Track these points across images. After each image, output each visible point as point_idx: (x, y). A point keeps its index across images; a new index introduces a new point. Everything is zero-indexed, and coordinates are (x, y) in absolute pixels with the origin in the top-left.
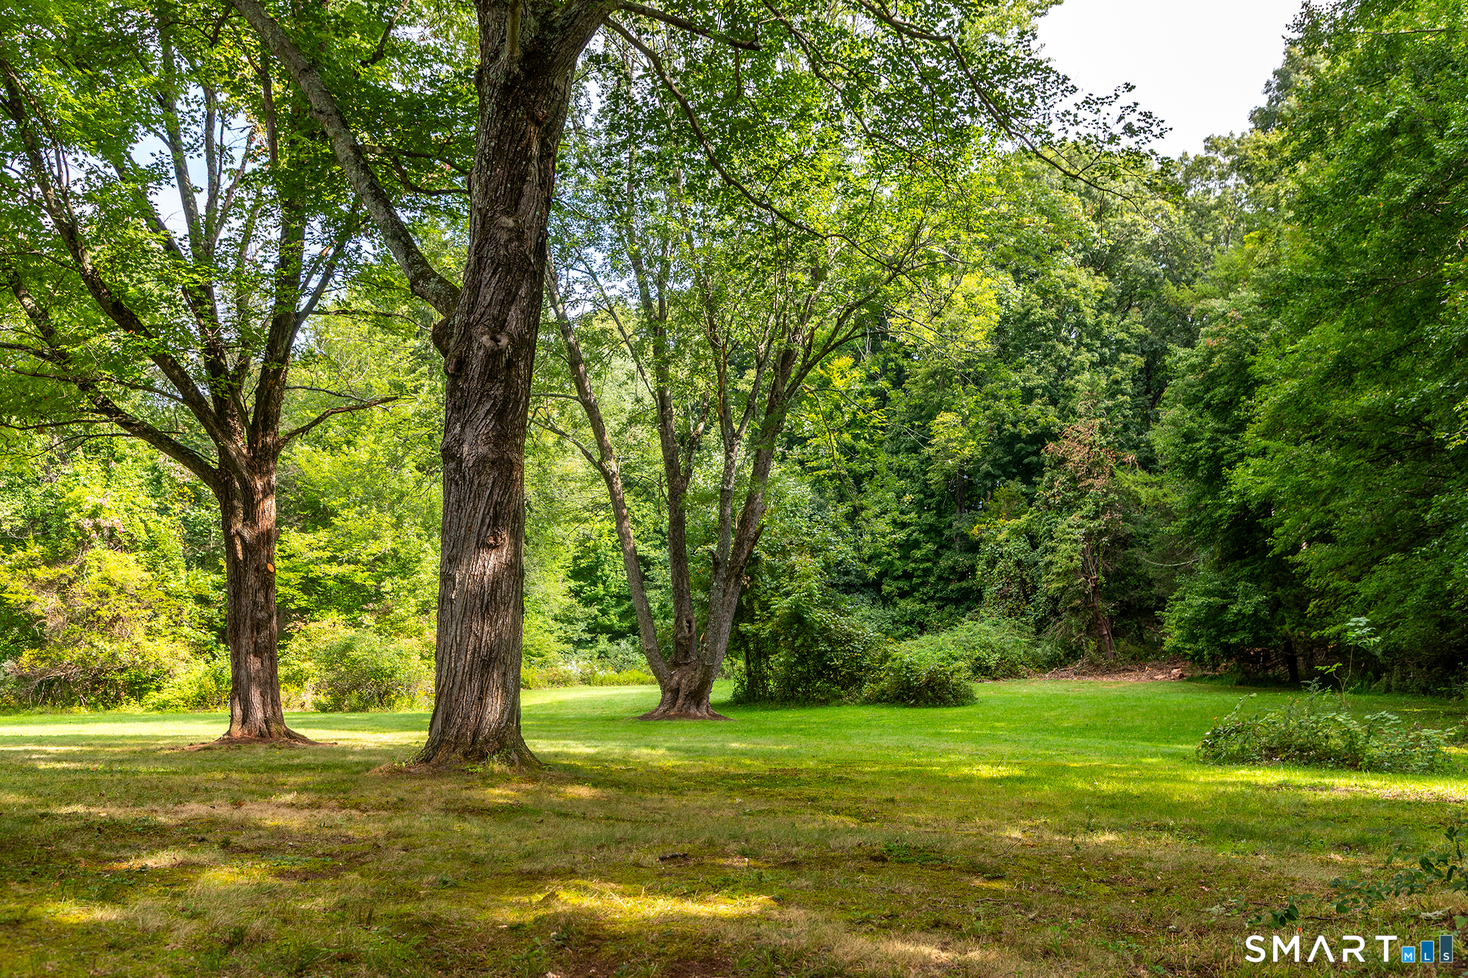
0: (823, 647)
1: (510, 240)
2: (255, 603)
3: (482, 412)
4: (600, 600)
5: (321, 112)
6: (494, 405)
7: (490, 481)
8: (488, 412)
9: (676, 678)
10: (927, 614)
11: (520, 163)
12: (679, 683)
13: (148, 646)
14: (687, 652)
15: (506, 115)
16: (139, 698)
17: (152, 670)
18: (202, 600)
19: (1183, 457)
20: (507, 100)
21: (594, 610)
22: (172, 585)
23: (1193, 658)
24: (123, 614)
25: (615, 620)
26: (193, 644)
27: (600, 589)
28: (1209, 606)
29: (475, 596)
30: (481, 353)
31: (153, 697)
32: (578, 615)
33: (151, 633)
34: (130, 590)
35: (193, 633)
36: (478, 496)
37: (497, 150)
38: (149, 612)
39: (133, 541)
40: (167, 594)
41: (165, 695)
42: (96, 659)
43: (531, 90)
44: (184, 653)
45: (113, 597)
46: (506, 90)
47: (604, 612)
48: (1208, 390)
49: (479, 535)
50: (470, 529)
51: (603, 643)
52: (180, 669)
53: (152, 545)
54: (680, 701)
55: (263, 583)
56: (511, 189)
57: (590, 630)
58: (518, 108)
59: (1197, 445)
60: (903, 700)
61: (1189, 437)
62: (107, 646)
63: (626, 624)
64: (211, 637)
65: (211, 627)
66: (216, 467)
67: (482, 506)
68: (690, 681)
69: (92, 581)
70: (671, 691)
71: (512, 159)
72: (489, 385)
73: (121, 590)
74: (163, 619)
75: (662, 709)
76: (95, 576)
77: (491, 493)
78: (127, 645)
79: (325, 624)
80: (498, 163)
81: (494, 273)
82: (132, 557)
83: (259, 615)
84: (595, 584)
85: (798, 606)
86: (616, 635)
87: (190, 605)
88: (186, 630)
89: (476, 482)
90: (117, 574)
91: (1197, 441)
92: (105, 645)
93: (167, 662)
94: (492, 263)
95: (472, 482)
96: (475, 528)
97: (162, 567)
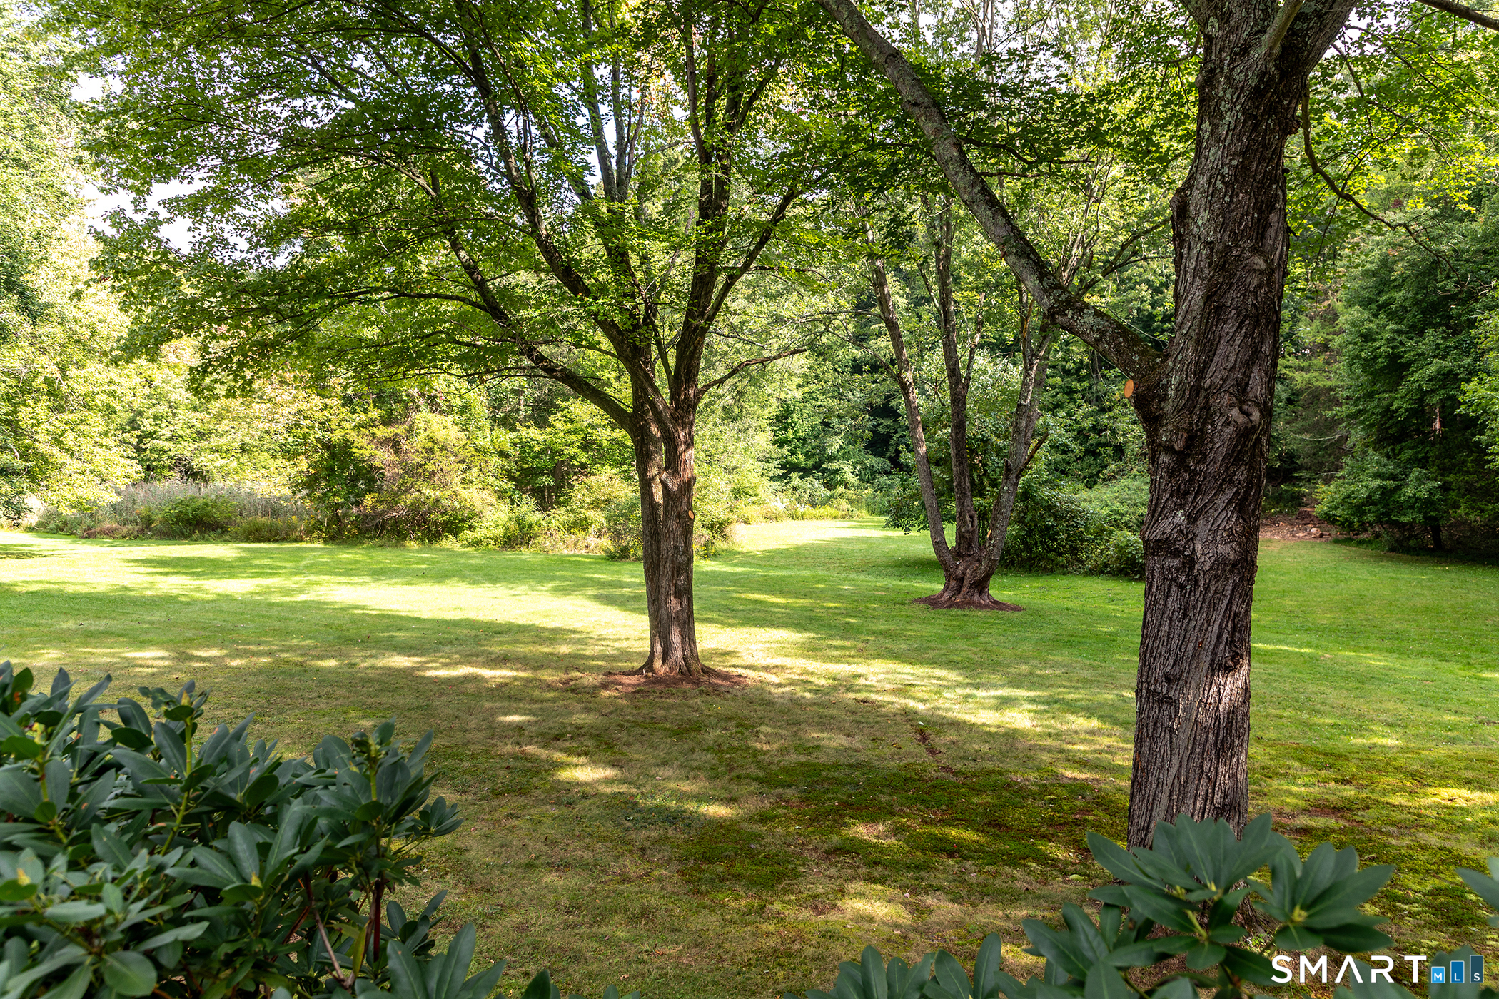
0: (1050, 521)
1: (1259, 286)
2: (676, 547)
3: (1221, 501)
4: (789, 442)
5: (916, 104)
6: (1237, 493)
7: (1229, 587)
8: (1230, 502)
9: (961, 568)
10: (1068, 463)
11: (1270, 186)
12: (964, 573)
13: (464, 493)
14: (970, 545)
15: (1256, 127)
16: (456, 535)
17: (466, 513)
18: (503, 454)
19: (1363, 355)
20: (1258, 108)
21: (785, 451)
22: (481, 442)
23: (1343, 524)
24: (445, 468)
25: (802, 458)
26: (496, 491)
27: (790, 434)
28: (1383, 487)
29: (1207, 730)
30: (1230, 430)
31: (467, 534)
32: (774, 456)
33: (466, 482)
34: (450, 447)
35: (497, 482)
36: (1214, 606)
37: (1242, 169)
38: (465, 466)
39: (450, 406)
40: (477, 450)
41: (478, 534)
42: (424, 503)
43: (1285, 95)
44: (492, 499)
45: (438, 453)
46: (1257, 94)
47: (793, 453)
48: (1380, 293)
49: (1214, 654)
50: (1200, 645)
51: (795, 478)
52: (487, 513)
53: (464, 409)
54: (965, 589)
55: (684, 528)
56: (1259, 220)
57: (783, 467)
58: (1270, 117)
59: (1377, 344)
60: (1127, 574)
61: (1367, 337)
62: (432, 493)
63: (810, 462)
64: (510, 485)
65: (511, 478)
66: (630, 411)
67: (1217, 619)
68: (975, 571)
69: (420, 441)
70: (956, 579)
71: (1260, 182)
72: (1233, 468)
73: (443, 448)
74: (475, 471)
75: (947, 595)
76: (423, 435)
77: (1230, 603)
78: (448, 493)
79: (603, 478)
80: (1241, 187)
81: (1240, 328)
82: (449, 419)
83: (680, 560)
84: (786, 430)
85: (1030, 486)
86: (805, 472)
87: (495, 459)
88: (491, 480)
89: (1213, 589)
90: (440, 435)
91: (1375, 340)
92: (430, 493)
93: (478, 506)
94: (1238, 314)
95: (1207, 588)
96: (1209, 645)
97: (472, 428)
